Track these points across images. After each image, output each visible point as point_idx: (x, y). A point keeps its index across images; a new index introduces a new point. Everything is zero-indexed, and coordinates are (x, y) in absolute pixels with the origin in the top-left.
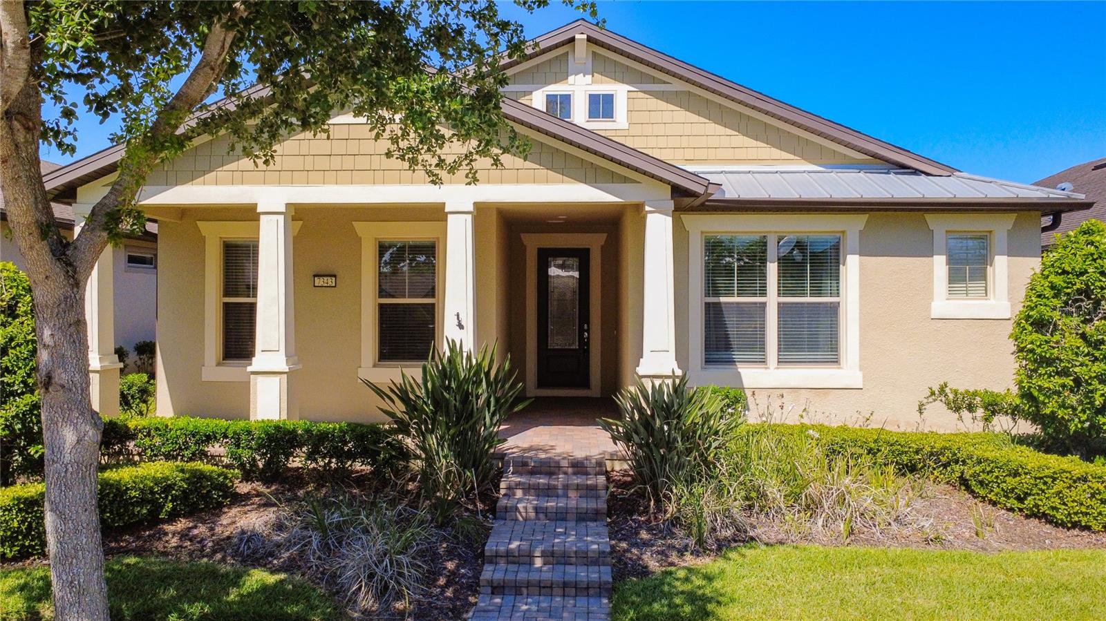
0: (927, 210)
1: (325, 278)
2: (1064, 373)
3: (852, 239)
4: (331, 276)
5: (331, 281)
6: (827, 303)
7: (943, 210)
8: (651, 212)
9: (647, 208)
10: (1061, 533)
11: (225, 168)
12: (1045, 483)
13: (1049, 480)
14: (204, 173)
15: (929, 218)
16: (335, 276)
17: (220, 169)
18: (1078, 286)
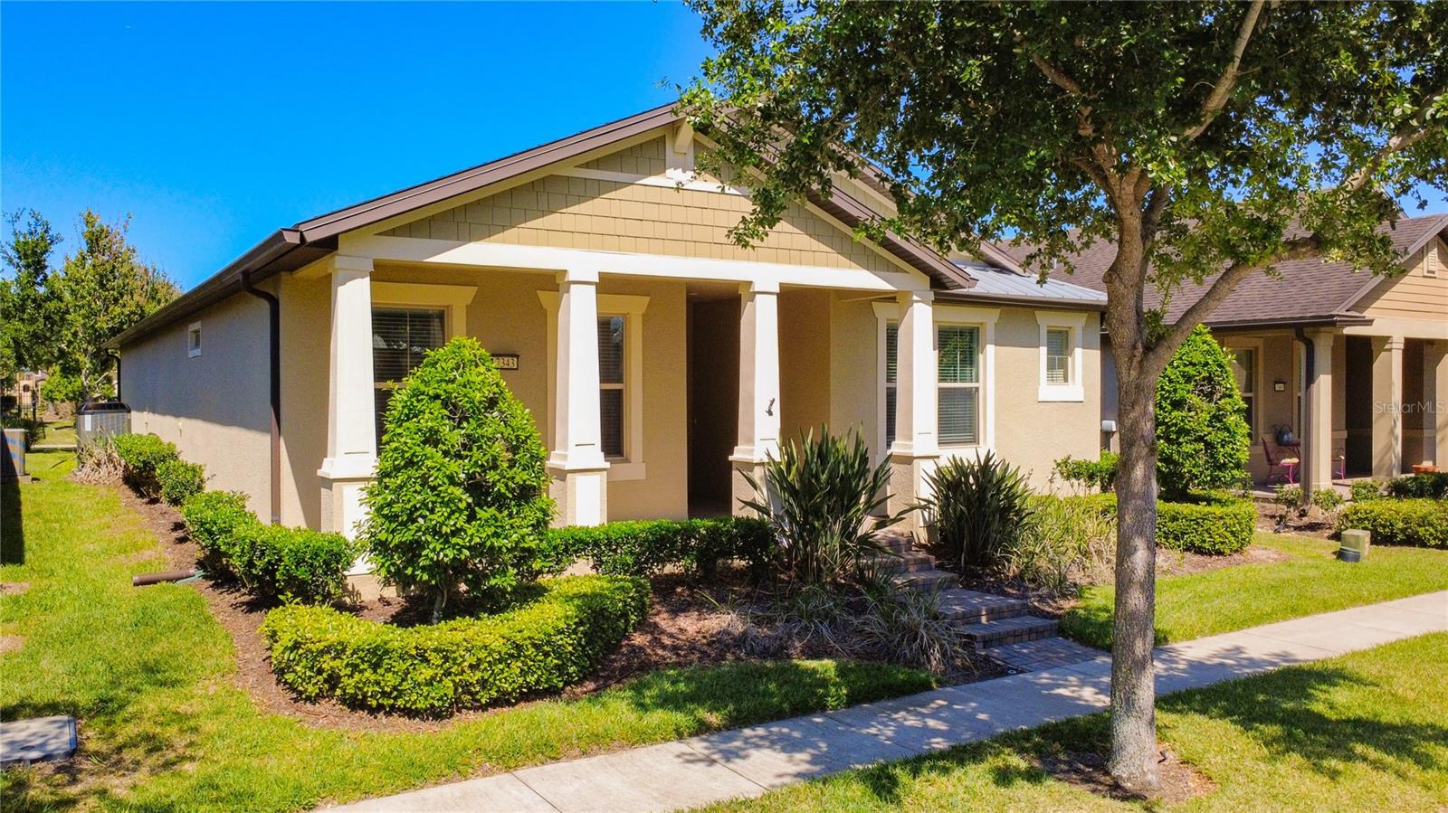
0: (1036, 307)
1: (506, 359)
2: (1201, 439)
3: (989, 330)
4: (512, 356)
5: (512, 363)
6: (965, 389)
7: (1069, 309)
8: (917, 301)
9: (915, 298)
10: (1206, 559)
11: (529, 224)
12: (1198, 523)
13: (1200, 521)
14: (504, 228)
15: (1038, 314)
16: (517, 356)
17: (523, 225)
18: (1204, 374)
